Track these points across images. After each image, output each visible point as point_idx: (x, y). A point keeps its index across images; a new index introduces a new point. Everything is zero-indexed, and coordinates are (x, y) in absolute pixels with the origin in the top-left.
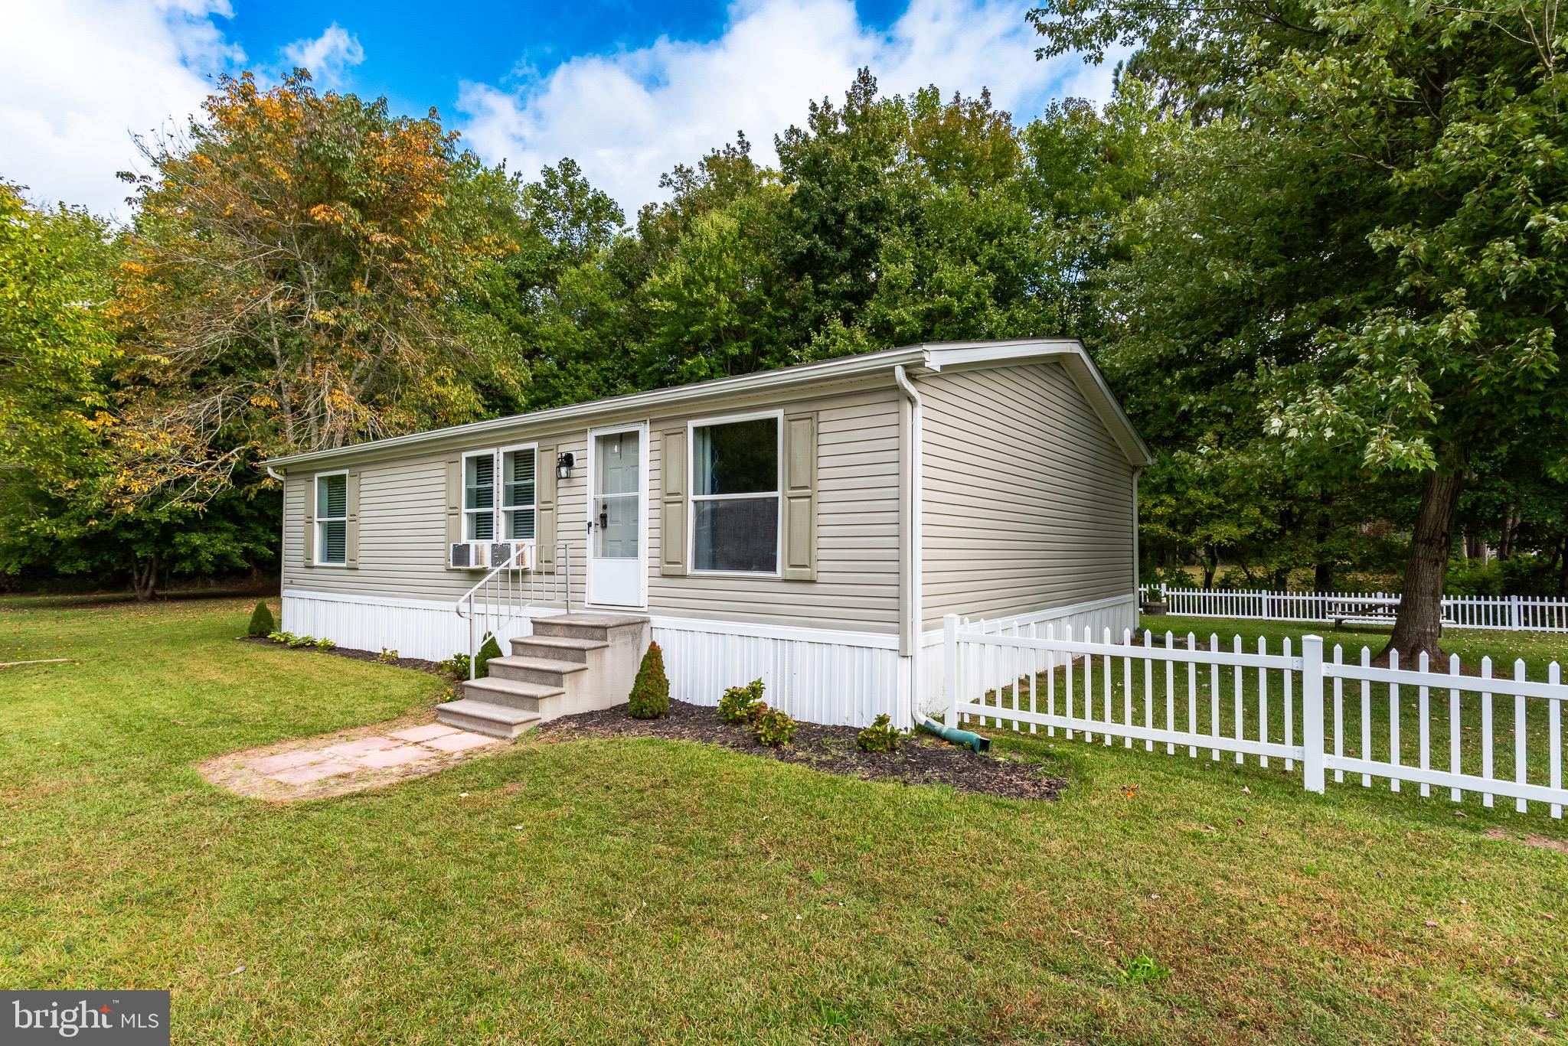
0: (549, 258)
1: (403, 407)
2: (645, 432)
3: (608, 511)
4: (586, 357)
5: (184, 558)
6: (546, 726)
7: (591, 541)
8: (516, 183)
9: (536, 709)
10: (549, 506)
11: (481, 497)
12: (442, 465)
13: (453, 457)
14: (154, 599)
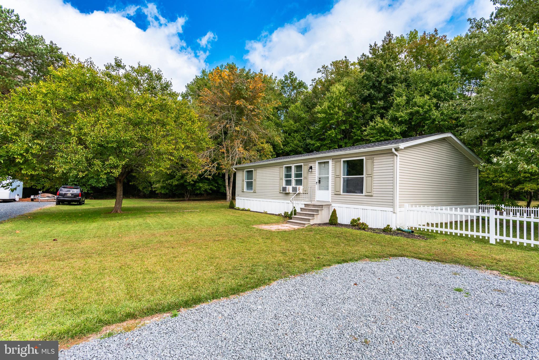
0: (286, 102)
1: (253, 150)
2: (331, 162)
3: (321, 180)
4: (296, 131)
5: (197, 189)
6: (312, 225)
7: (317, 186)
8: (275, 80)
9: (309, 221)
10: (306, 178)
11: (288, 176)
12: (279, 168)
13: (281, 166)
14: (189, 200)
